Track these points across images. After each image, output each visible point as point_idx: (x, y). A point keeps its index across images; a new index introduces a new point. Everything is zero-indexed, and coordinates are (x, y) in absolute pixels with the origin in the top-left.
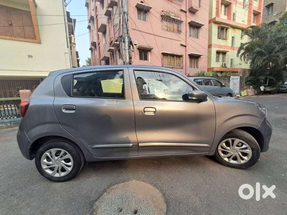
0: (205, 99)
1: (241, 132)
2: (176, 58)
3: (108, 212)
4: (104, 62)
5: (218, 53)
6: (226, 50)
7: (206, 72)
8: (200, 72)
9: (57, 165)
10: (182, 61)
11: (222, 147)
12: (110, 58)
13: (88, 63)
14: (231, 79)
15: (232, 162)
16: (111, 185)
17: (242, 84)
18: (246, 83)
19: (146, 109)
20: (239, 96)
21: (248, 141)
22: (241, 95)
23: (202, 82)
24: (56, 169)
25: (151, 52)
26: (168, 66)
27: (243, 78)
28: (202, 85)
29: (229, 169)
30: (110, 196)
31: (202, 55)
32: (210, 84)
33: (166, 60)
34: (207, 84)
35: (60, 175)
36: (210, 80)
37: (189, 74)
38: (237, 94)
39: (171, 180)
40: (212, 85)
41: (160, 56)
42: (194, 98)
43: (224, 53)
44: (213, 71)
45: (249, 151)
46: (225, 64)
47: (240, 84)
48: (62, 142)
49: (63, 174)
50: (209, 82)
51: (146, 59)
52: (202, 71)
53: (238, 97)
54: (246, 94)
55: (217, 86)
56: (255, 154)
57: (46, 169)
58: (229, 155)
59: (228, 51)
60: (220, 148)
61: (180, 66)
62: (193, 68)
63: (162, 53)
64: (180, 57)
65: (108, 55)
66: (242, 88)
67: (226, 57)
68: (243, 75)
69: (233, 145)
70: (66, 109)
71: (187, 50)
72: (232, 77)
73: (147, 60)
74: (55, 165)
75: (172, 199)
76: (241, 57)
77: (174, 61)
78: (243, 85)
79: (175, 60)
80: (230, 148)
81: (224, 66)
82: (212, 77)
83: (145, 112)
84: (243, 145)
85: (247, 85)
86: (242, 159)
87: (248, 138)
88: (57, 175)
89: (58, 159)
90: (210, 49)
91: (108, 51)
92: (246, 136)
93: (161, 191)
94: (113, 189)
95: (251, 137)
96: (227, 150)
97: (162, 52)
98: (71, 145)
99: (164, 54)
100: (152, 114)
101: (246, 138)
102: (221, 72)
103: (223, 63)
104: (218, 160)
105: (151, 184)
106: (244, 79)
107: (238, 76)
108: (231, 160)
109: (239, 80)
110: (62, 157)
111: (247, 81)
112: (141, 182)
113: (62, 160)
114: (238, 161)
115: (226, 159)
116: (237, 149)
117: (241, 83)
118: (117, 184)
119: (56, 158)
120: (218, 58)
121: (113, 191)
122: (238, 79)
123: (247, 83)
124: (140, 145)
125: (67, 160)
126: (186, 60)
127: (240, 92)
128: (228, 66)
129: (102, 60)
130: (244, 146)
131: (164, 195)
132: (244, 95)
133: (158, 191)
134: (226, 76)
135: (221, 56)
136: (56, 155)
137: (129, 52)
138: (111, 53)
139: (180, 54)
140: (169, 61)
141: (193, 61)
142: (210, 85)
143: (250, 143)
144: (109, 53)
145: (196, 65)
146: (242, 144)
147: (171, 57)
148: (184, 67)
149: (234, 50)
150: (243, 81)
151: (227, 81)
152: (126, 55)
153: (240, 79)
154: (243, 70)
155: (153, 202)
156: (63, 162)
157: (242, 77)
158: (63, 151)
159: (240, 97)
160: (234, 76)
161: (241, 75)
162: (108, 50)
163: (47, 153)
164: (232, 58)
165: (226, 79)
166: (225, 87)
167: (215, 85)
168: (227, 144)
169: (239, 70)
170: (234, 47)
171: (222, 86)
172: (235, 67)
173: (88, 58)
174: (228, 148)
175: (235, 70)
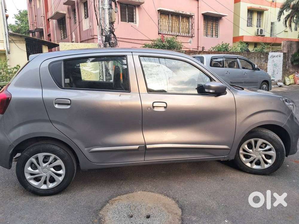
0: (224, 92)
1: (265, 131)
2: (182, 19)
3: (117, 218)
4: (55, 21)
5: (251, 11)
6: (263, 7)
7: (231, 44)
8: (221, 44)
9: (45, 174)
10: (192, 24)
11: (244, 150)
12: (67, 16)
13: (19, 20)
14: (269, 56)
15: (255, 167)
16: (112, 197)
17: (287, 65)
18: (292, 63)
19: (155, 104)
20: (281, 84)
21: (272, 141)
22: (285, 83)
23: (223, 62)
24: (43, 179)
25: (140, 9)
26: (169, 33)
27: (288, 56)
28: (223, 67)
29: (252, 176)
30: (114, 206)
31: (225, 16)
32: (236, 65)
33: (166, 22)
34: (231, 66)
35: (48, 187)
36: (237, 58)
37: (203, 48)
38: (279, 81)
39: (184, 189)
40: (239, 68)
41: (155, 16)
42: (211, 91)
43: (260, 13)
44: (241, 43)
45: (273, 153)
46: (261, 31)
47: (283, 64)
48: (51, 146)
49: (51, 185)
50: (235, 61)
51: (131, 19)
52: (224, 43)
53: (281, 86)
54: (292, 81)
55: (247, 69)
56: (280, 156)
57: (31, 179)
58: (251, 159)
59: (267, 10)
60: (241, 151)
61: (189, 33)
62: (209, 37)
63: (158, 11)
64: (188, 17)
65: (64, 10)
66: (286, 72)
67: (263, 20)
68: (288, 51)
69: (255, 147)
70: (59, 104)
71: (199, 6)
72: (271, 54)
73: (133, 22)
74: (42, 173)
75: (187, 204)
76: (286, 21)
77: (179, 24)
78: (289, 67)
79: (181, 23)
80: (253, 150)
81: (260, 33)
82: (239, 53)
83: (154, 107)
84: (266, 147)
85: (294, 67)
86: (266, 163)
87: (272, 137)
88: (44, 187)
89: (46, 166)
90: (237, 4)
91: (65, 4)
92: (270, 135)
93: (174, 199)
94: (116, 200)
95: (275, 136)
96: (249, 153)
97: (158, 9)
98: (62, 149)
99: (162, 13)
100: (163, 109)
101: (270, 138)
102: (256, 44)
103: (258, 30)
104: (239, 166)
105: (161, 193)
106: (290, 56)
107: (281, 51)
108: (254, 164)
109: (282, 58)
110: (51, 163)
111: (295, 61)
112: (148, 192)
113: (51, 168)
114: (261, 166)
115: (249, 165)
116: (260, 151)
117: (285, 64)
118: (119, 195)
119: (44, 165)
120: (250, 19)
121: (116, 202)
122: (280, 56)
123: (295, 64)
124: (148, 146)
125: (58, 168)
126: (199, 23)
127: (283, 77)
128: (267, 34)
129: (52, 18)
130: (268, 147)
131: (177, 202)
132: (290, 83)
133: (170, 200)
134: (261, 52)
135: (255, 16)
136: (45, 162)
137: (110, 14)
138: (70, 6)
139: (188, 13)
140: (171, 25)
141: (210, 24)
142: (236, 67)
143: (274, 143)
144: (66, 6)
145: (214, 32)
146: (266, 145)
147: (174, 18)
148: (196, 35)
149: (275, 7)
150: (288, 60)
151: (263, 60)
152: (104, 18)
153: (284, 56)
154: (289, 43)
155: (167, 209)
156: (52, 169)
157: (287, 54)
158: (53, 156)
159: (283, 87)
160: (274, 52)
161: (285, 52)
162: (65, 2)
163: (33, 159)
164: (272, 22)
165: (262, 56)
166: (259, 70)
167: (243, 68)
168: (250, 146)
169: (282, 42)
170: (276, 3)
171: (254, 69)
172: (278, 36)
173: (20, 11)
174: (251, 151)
175: (278, 42)
